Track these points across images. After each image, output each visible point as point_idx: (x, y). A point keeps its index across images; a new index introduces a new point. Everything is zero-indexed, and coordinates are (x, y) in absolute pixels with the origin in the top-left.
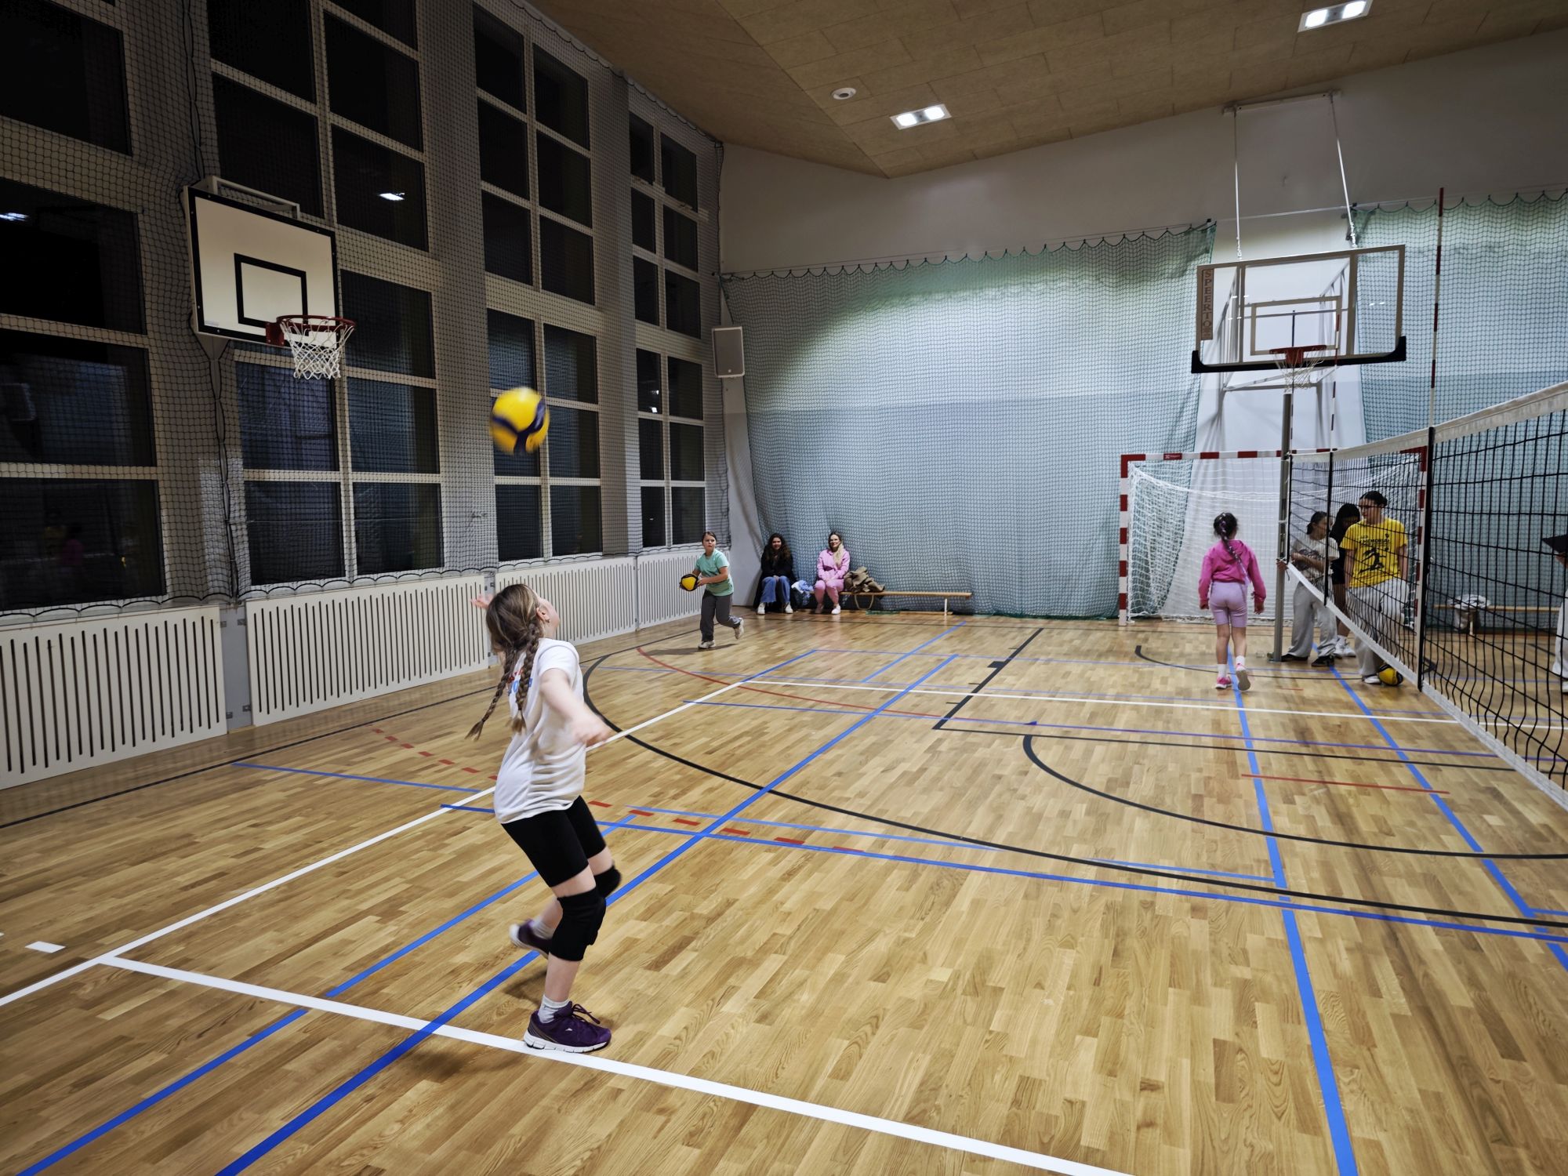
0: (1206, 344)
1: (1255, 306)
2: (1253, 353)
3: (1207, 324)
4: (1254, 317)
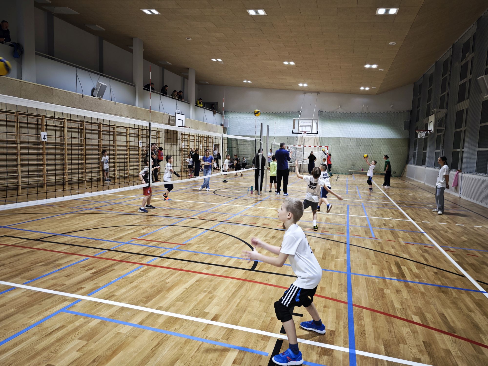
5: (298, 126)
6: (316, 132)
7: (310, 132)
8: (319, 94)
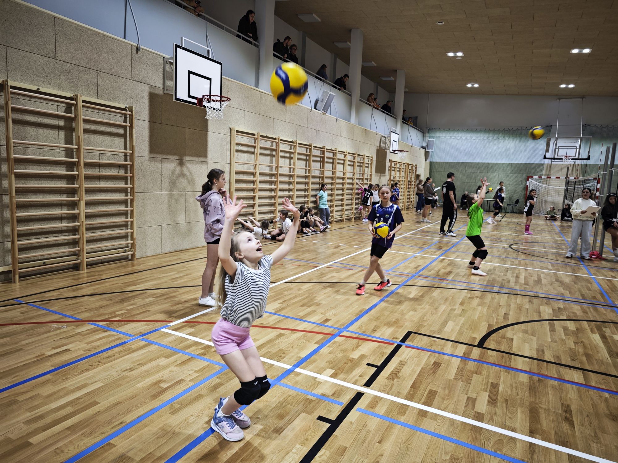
5: (556, 149)
6: (587, 157)
7: (577, 157)
8: (584, 99)
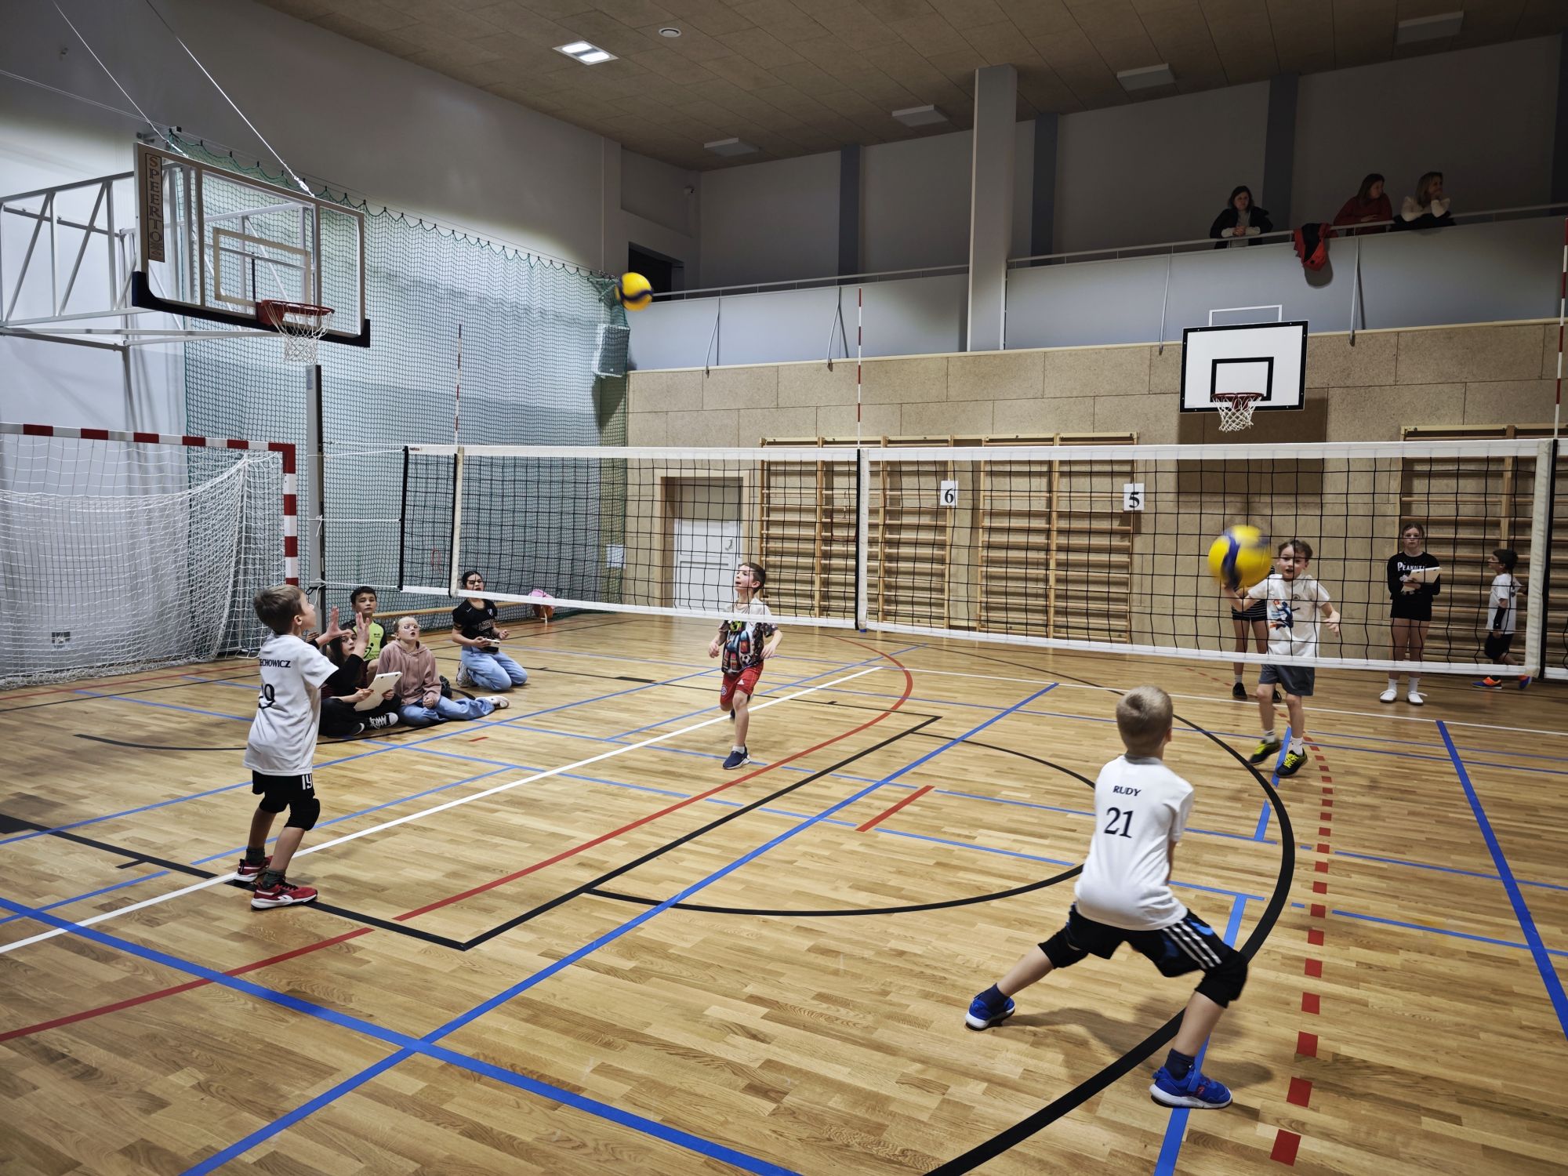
0: (153, 264)
1: (217, 231)
2: (218, 297)
3: (156, 237)
4: (217, 248)
